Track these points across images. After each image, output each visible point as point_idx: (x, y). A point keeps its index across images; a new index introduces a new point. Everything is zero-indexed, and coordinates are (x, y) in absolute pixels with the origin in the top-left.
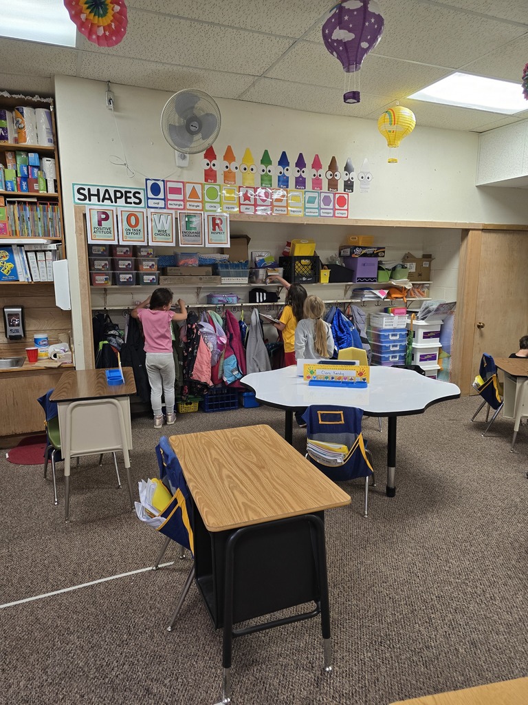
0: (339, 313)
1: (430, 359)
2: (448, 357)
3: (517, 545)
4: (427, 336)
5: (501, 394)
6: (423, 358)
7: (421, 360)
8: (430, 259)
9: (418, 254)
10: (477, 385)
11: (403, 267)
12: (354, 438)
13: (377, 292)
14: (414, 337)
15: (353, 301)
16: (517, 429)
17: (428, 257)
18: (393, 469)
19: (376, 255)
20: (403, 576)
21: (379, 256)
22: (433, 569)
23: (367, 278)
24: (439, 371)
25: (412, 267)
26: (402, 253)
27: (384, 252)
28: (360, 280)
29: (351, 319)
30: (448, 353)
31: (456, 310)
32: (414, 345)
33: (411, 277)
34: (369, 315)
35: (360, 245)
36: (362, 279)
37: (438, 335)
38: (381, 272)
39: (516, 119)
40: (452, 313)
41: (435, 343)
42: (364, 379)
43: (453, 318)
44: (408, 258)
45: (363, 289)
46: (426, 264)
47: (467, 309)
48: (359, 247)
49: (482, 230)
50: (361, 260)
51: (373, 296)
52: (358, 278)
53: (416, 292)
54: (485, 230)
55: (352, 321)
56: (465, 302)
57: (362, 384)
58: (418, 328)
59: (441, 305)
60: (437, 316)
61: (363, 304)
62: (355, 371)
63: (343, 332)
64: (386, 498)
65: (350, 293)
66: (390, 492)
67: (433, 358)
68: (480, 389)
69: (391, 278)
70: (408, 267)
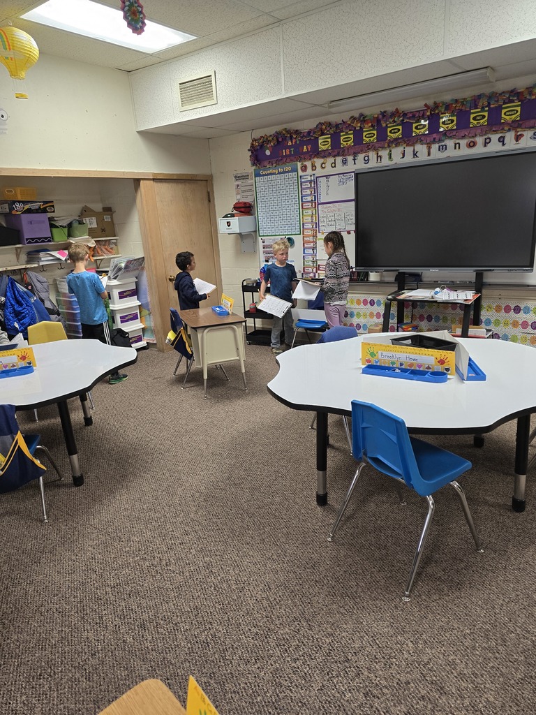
0: (12, 282)
1: (132, 319)
2: (149, 314)
3: (197, 495)
4: (122, 295)
5: (190, 346)
6: (124, 320)
7: (122, 322)
8: (109, 212)
9: (98, 207)
10: (170, 340)
11: (81, 223)
12: (11, 440)
13: (56, 254)
14: (110, 298)
15: (28, 266)
16: (206, 377)
17: (108, 210)
18: (75, 457)
19: (44, 211)
20: (78, 578)
21: (48, 212)
22: (113, 556)
23: (40, 239)
24: (143, 329)
25: (92, 223)
26: (77, 208)
27: (53, 206)
28: (31, 241)
29: (30, 287)
30: (149, 310)
31: (146, 264)
32: (112, 307)
33: (92, 233)
34: (55, 280)
35: (20, 199)
36: (33, 239)
37: (135, 293)
38: (54, 230)
39: (159, 60)
40: (143, 269)
41: (133, 302)
42: (30, 363)
43: (145, 274)
44: (86, 212)
45: (38, 251)
46: (107, 218)
47: (156, 264)
48: (19, 202)
49: (153, 179)
50: (25, 218)
51: (52, 258)
52: (27, 239)
53: (104, 250)
54: (156, 180)
55: (32, 291)
56: (152, 256)
57: (27, 369)
58: (112, 289)
59: (129, 262)
60: (128, 274)
61: (43, 269)
62: (16, 356)
63: (21, 305)
64: (73, 489)
65: (24, 257)
66: (78, 481)
67: (135, 317)
68: (172, 344)
69: (70, 235)
70: (88, 222)
